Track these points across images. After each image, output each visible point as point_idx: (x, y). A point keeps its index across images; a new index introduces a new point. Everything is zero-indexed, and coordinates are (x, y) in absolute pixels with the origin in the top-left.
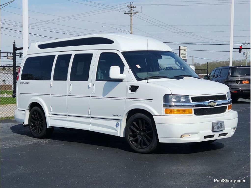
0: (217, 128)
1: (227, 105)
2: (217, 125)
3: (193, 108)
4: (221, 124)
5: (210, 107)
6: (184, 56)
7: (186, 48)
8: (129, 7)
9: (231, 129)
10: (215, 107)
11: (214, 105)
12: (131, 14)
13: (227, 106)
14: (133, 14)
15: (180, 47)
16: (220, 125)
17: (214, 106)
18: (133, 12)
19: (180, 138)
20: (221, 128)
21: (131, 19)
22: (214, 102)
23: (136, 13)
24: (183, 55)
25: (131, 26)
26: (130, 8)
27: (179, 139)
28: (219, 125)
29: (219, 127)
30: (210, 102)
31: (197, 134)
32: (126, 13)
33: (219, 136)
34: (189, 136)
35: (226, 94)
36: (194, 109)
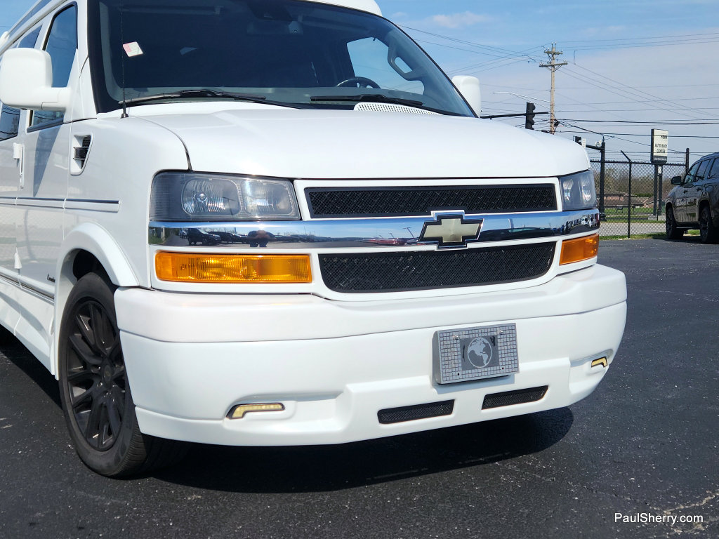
0: (466, 367)
1: (559, 240)
2: (464, 348)
3: (314, 253)
4: (493, 340)
5: (434, 248)
6: (661, 148)
7: (666, 133)
8: (548, 53)
9: (569, 363)
10: (470, 246)
11: (464, 238)
12: (553, 66)
13: (554, 244)
14: (556, 67)
15: (653, 131)
16: (486, 350)
17: (464, 243)
18: (555, 62)
19: (227, 419)
20: (494, 362)
21: (553, 77)
22: (463, 222)
23: (562, 65)
24: (659, 148)
25: (551, 90)
26: (550, 55)
27: (219, 427)
28: (477, 348)
29: (478, 361)
30: (440, 218)
31: (332, 402)
32: (542, 66)
33: (484, 407)
34: (283, 408)
35: (555, 181)
36: (321, 256)
